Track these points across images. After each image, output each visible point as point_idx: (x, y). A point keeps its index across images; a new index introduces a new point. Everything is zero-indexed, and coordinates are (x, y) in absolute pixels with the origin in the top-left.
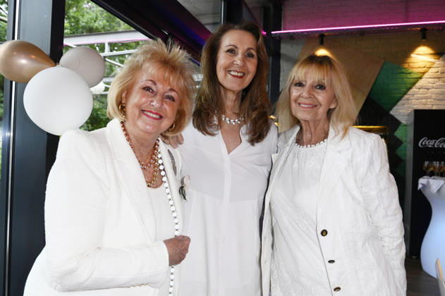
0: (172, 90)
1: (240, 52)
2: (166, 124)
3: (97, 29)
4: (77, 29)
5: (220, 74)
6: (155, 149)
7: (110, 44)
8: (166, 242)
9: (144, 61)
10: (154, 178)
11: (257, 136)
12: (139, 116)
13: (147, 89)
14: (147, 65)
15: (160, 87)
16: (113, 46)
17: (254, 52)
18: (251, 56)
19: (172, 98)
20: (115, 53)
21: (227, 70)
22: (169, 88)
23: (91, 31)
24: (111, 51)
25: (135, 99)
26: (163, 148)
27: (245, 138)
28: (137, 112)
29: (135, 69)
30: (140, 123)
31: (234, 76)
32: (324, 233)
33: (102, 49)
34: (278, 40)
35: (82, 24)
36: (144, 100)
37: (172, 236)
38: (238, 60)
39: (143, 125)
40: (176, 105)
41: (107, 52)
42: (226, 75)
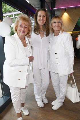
0: (26, 26)
1: (42, 16)
2: (26, 33)
3: (11, 11)
4: (6, 11)
5: (38, 21)
6: (25, 39)
7: (14, 15)
8: (29, 57)
9: (19, 20)
10: (25, 45)
11: (48, 35)
12: (20, 32)
13: (21, 26)
14: (20, 20)
15: (24, 25)
16: (15, 15)
17: (45, 16)
18: (45, 17)
19: (26, 27)
20: (16, 17)
21: (39, 21)
22: (25, 25)
23: (10, 12)
24: (15, 16)
25: (19, 28)
26: (27, 38)
27: (45, 35)
28: (19, 31)
29: (18, 22)
30: (20, 34)
31: (41, 22)
32: (56, 53)
33: (13, 16)
34: (55, 11)
35: (7, 10)
36: (20, 29)
37: (30, 56)
38: (41, 18)
39: (21, 34)
40: (27, 29)
41: (14, 17)
42: (39, 22)
